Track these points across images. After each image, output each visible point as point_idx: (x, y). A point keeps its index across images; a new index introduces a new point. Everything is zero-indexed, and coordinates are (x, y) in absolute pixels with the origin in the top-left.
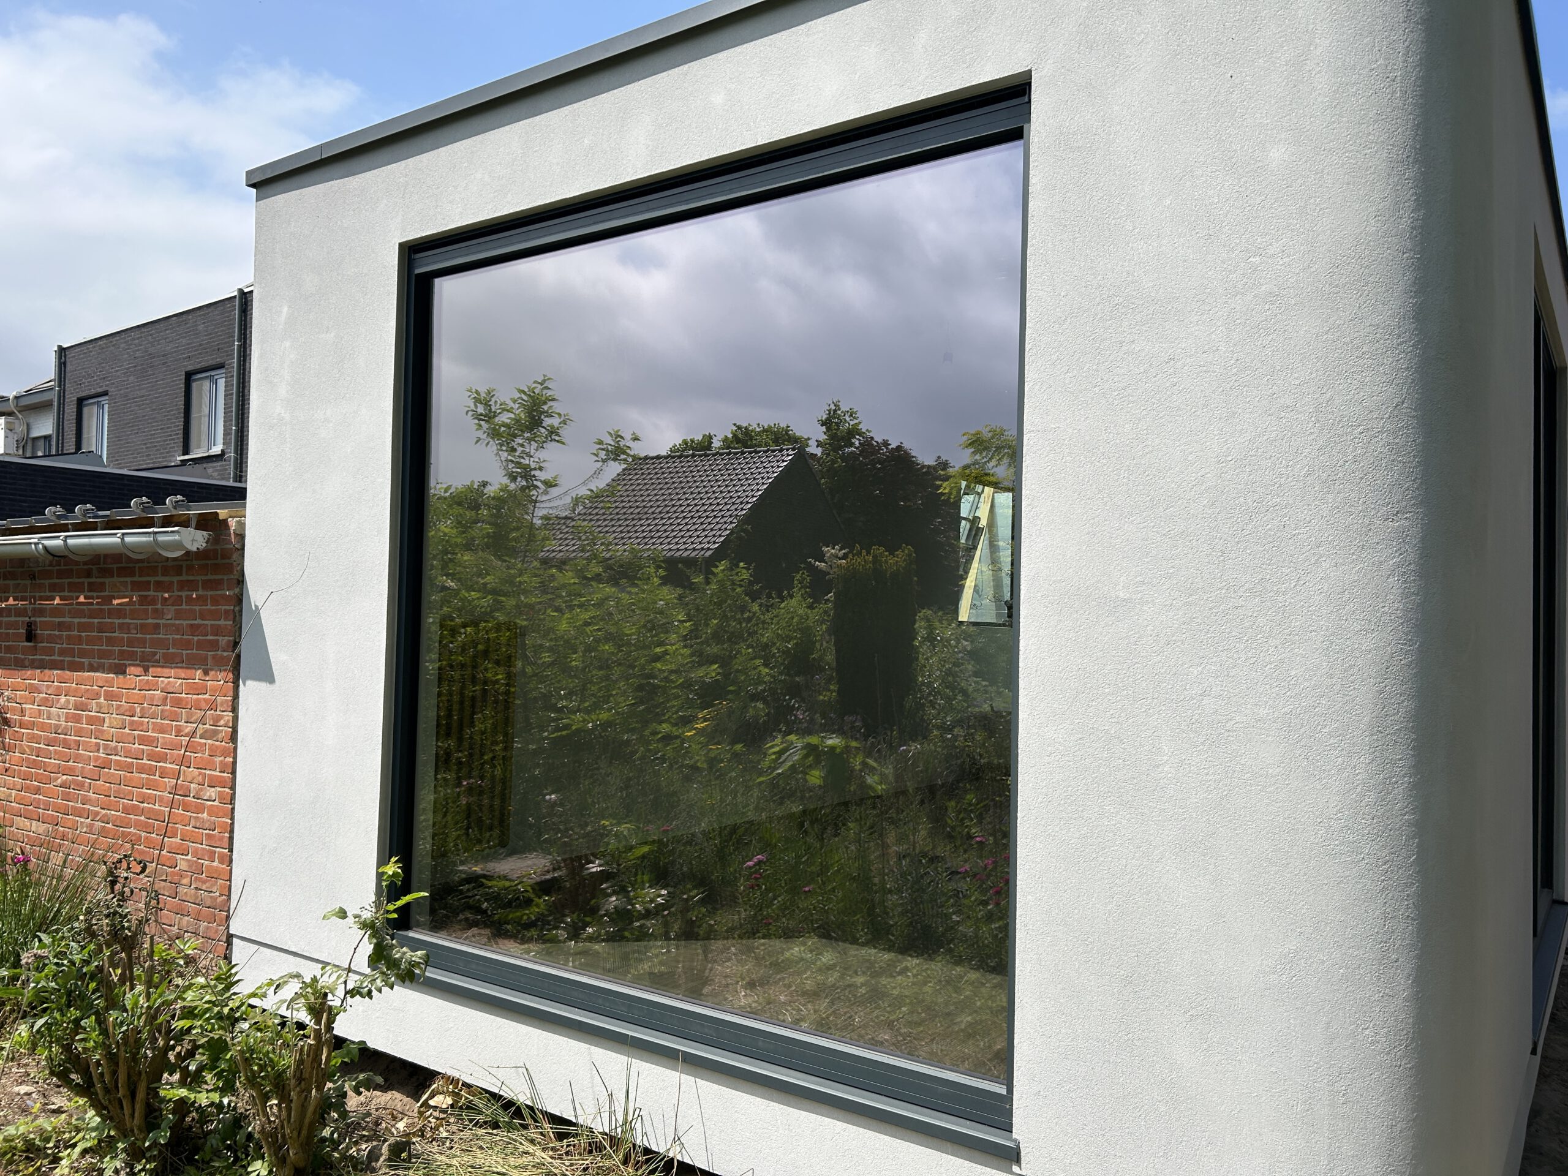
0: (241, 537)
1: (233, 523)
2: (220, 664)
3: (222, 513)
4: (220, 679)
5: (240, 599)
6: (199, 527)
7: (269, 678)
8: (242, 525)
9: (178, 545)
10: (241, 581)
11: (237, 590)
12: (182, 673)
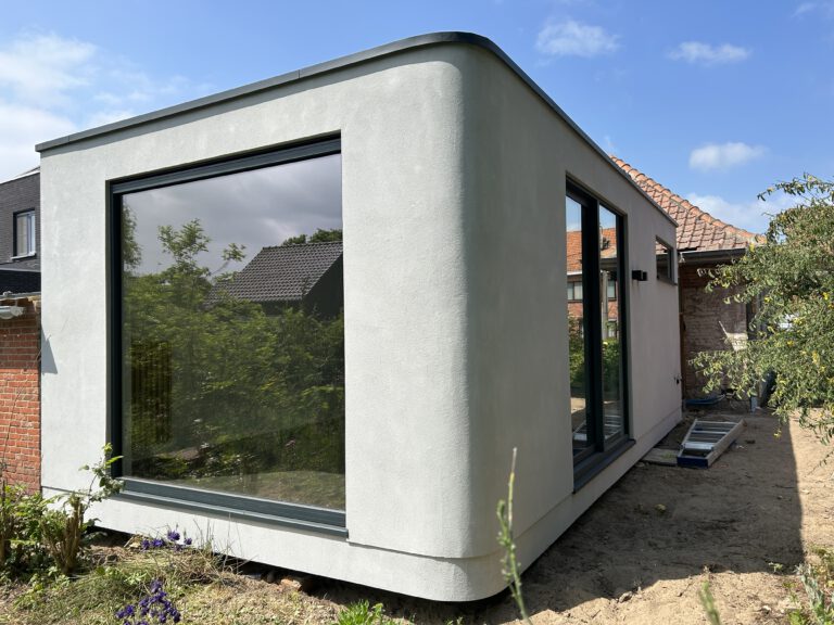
0: (39, 309)
1: (35, 303)
2: (31, 366)
3: (30, 298)
4: (32, 373)
5: (40, 337)
6: (19, 305)
7: (55, 371)
8: (39, 304)
9: (9, 314)
10: (40, 329)
11: (37, 333)
12: (14, 371)
